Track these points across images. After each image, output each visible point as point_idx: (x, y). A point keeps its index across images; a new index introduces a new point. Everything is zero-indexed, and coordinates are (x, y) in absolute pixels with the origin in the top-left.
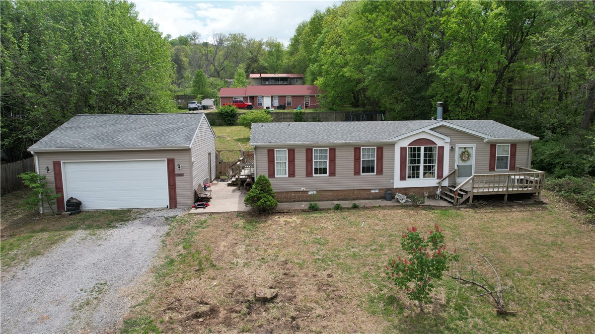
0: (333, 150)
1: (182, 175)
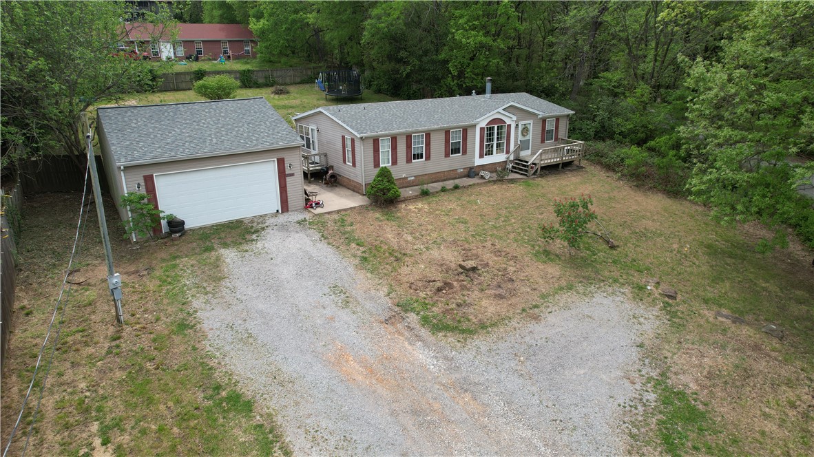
0: (428, 135)
1: (292, 175)
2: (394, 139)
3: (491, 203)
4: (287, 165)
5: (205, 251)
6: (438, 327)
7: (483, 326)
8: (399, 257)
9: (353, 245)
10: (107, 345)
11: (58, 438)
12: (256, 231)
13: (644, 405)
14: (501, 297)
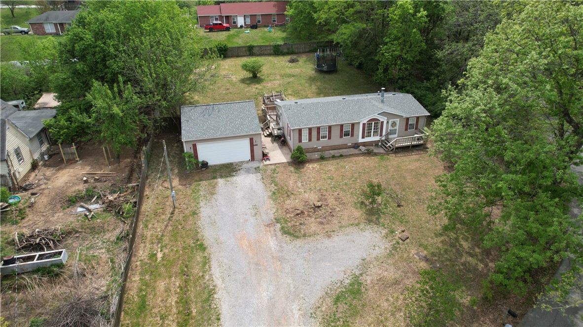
0: (330, 128)
1: (257, 145)
2: (310, 129)
3: (353, 169)
4: (254, 141)
5: (212, 179)
6: (285, 232)
7: (305, 235)
8: (289, 194)
9: (273, 185)
10: (169, 216)
11: (149, 246)
12: (236, 171)
13: (341, 284)
14: (321, 223)
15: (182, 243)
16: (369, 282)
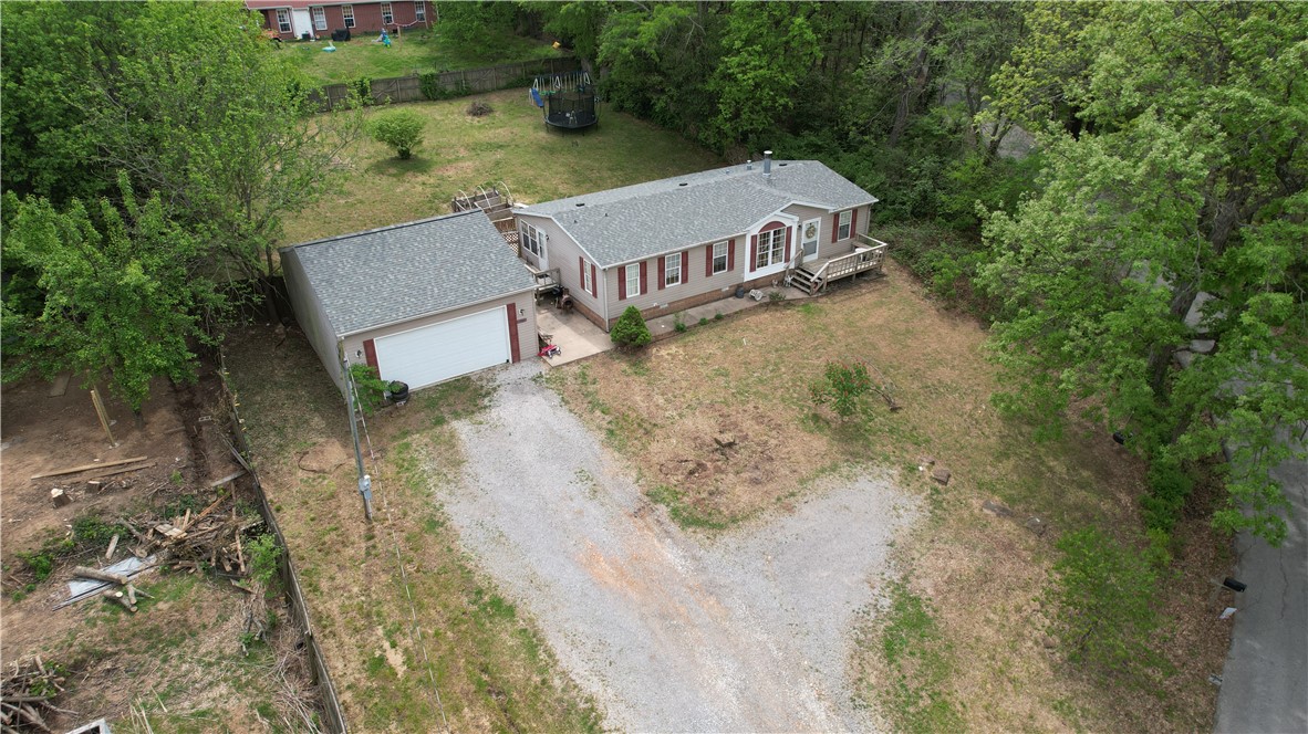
0: (685, 254)
1: (524, 320)
2: (643, 264)
3: (760, 343)
4: (518, 310)
5: (435, 424)
6: (687, 521)
7: (734, 520)
8: (648, 428)
9: (598, 413)
10: (363, 545)
11: (353, 641)
12: (488, 394)
13: (878, 611)
14: (755, 482)
15: (439, 608)
16: (930, 592)
